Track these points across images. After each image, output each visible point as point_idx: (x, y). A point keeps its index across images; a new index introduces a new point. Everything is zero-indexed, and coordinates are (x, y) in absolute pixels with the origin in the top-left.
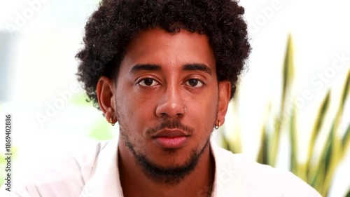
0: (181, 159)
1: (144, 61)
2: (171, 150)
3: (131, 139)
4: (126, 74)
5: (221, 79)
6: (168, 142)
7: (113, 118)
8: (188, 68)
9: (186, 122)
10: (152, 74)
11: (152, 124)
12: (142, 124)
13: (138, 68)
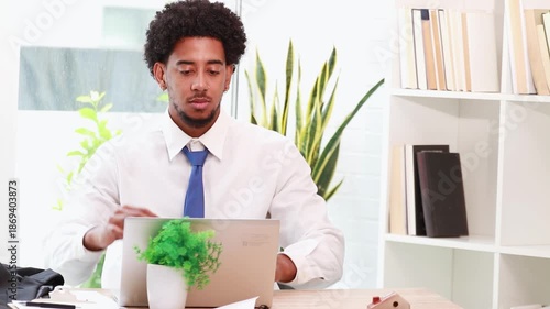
0: (205, 115)
1: (184, 58)
2: (199, 110)
3: (176, 102)
4: (173, 61)
5: (228, 64)
6: (198, 106)
7: (165, 87)
8: (210, 62)
9: (208, 94)
10: (189, 69)
11: (191, 94)
12: (184, 93)
13: (181, 63)
